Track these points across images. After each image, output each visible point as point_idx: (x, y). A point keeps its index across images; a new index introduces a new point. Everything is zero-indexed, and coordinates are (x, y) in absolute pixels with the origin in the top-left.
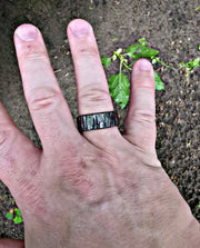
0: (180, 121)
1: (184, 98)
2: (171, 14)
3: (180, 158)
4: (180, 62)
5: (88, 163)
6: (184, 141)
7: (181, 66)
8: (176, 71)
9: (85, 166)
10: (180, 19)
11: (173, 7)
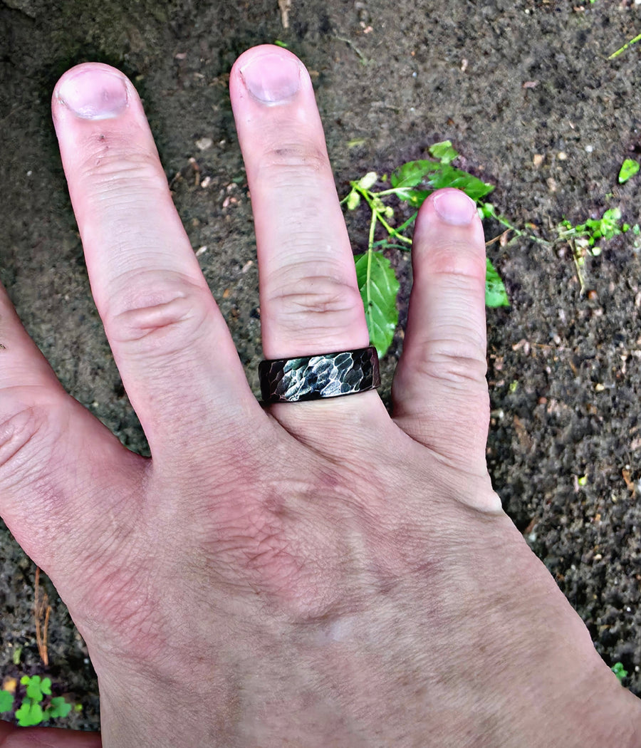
0: (555, 408)
1: (569, 334)
2: (534, 69)
3: (553, 525)
4: (559, 218)
5: (293, 503)
6: (566, 472)
7: (562, 231)
8: (547, 247)
9: (281, 513)
10: (561, 85)
11: (540, 45)
